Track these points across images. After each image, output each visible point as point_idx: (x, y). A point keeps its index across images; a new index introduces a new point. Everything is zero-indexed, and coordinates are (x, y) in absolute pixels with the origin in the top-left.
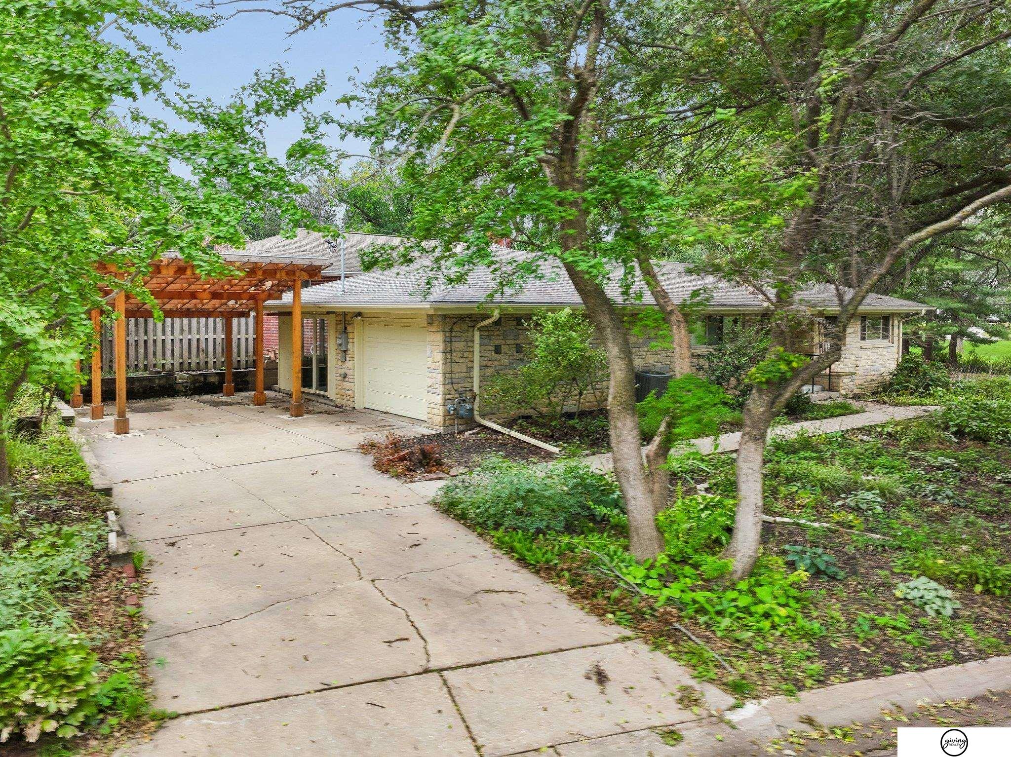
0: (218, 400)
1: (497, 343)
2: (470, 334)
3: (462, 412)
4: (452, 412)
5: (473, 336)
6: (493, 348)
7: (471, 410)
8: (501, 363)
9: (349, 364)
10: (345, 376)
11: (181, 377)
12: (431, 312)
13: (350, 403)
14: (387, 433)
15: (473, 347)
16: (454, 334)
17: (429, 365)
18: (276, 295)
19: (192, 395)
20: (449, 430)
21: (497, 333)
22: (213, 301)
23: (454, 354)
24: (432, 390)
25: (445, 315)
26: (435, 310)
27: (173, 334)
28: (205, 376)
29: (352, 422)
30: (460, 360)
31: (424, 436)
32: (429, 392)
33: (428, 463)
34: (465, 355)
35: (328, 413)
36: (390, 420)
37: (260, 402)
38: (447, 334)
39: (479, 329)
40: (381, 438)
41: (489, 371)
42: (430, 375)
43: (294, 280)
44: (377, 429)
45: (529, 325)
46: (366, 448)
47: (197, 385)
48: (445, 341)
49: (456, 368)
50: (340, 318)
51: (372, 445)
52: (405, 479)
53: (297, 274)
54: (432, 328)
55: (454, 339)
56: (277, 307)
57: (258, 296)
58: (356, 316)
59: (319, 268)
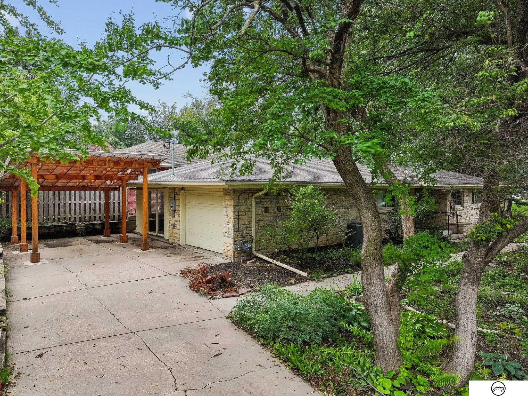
0: (101, 239)
1: (266, 206)
2: (250, 201)
3: (245, 249)
4: (239, 249)
5: (252, 202)
6: (263, 209)
7: (251, 248)
8: (268, 219)
9: (176, 218)
10: (174, 225)
11: (79, 225)
12: (227, 187)
13: (177, 242)
14: (199, 262)
15: (251, 209)
16: (240, 201)
17: (225, 220)
18: (134, 177)
19: (86, 236)
20: (237, 260)
21: (266, 200)
22: (97, 181)
23: (240, 214)
24: (227, 235)
25: (234, 189)
26: (229, 186)
27: (75, 200)
28: (93, 225)
29: (178, 254)
30: (244, 217)
31: (221, 264)
32: (224, 236)
33: (225, 285)
34: (247, 214)
35: (164, 248)
36: (201, 253)
37: (124, 240)
38: (236, 201)
39: (255, 198)
40: (194, 265)
41: (261, 223)
42: (225, 226)
43: (143, 168)
44: (193, 259)
45: (287, 195)
46: (186, 273)
47: (89, 230)
48: (234, 205)
49: (241, 222)
50: (172, 191)
51: (190, 272)
52: (210, 297)
53: (145, 164)
54: (226, 197)
55: (240, 204)
56: (135, 184)
57: (123, 178)
58: (181, 190)
59: (158, 161)
